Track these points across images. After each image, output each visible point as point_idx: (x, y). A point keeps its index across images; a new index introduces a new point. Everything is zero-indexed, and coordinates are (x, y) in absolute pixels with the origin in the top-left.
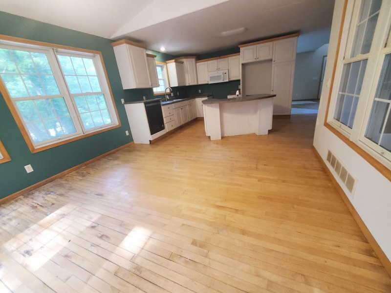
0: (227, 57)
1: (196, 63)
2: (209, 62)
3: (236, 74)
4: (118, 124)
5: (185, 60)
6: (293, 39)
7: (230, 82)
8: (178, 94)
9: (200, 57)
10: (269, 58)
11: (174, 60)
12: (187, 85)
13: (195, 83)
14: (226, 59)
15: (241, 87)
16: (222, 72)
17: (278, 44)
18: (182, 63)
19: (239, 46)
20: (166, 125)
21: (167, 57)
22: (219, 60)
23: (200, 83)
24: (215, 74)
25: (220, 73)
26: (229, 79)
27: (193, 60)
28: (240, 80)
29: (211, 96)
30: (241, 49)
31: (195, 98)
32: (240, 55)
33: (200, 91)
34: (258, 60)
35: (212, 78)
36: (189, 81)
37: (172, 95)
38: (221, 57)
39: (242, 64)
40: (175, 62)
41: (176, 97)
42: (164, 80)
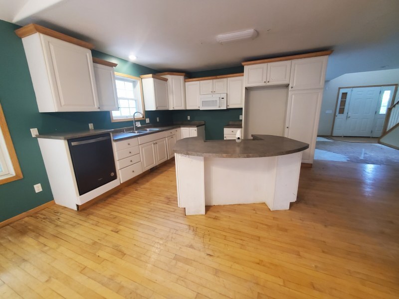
0: (226, 77)
1: (185, 82)
2: (202, 82)
3: (237, 100)
4: (14, 174)
5: (169, 77)
6: (323, 59)
7: (228, 110)
8: (158, 120)
9: (190, 74)
10: (286, 82)
11: (151, 75)
12: (171, 109)
13: (182, 108)
14: (225, 80)
15: (242, 117)
16: (219, 96)
17: (299, 64)
18: (166, 80)
19: (243, 64)
20: (119, 173)
21: (142, 70)
22: (215, 80)
23: (188, 108)
24: (209, 98)
25: (216, 97)
26: (227, 106)
27: (181, 78)
28: (242, 108)
29: (203, 125)
30: (246, 68)
31: (180, 127)
32: (243, 75)
33: (189, 118)
34: (268, 84)
35: (204, 103)
36: (174, 104)
37: (148, 121)
38: (218, 77)
39: (246, 88)
40: (153, 77)
41: (153, 124)
42: (136, 101)
